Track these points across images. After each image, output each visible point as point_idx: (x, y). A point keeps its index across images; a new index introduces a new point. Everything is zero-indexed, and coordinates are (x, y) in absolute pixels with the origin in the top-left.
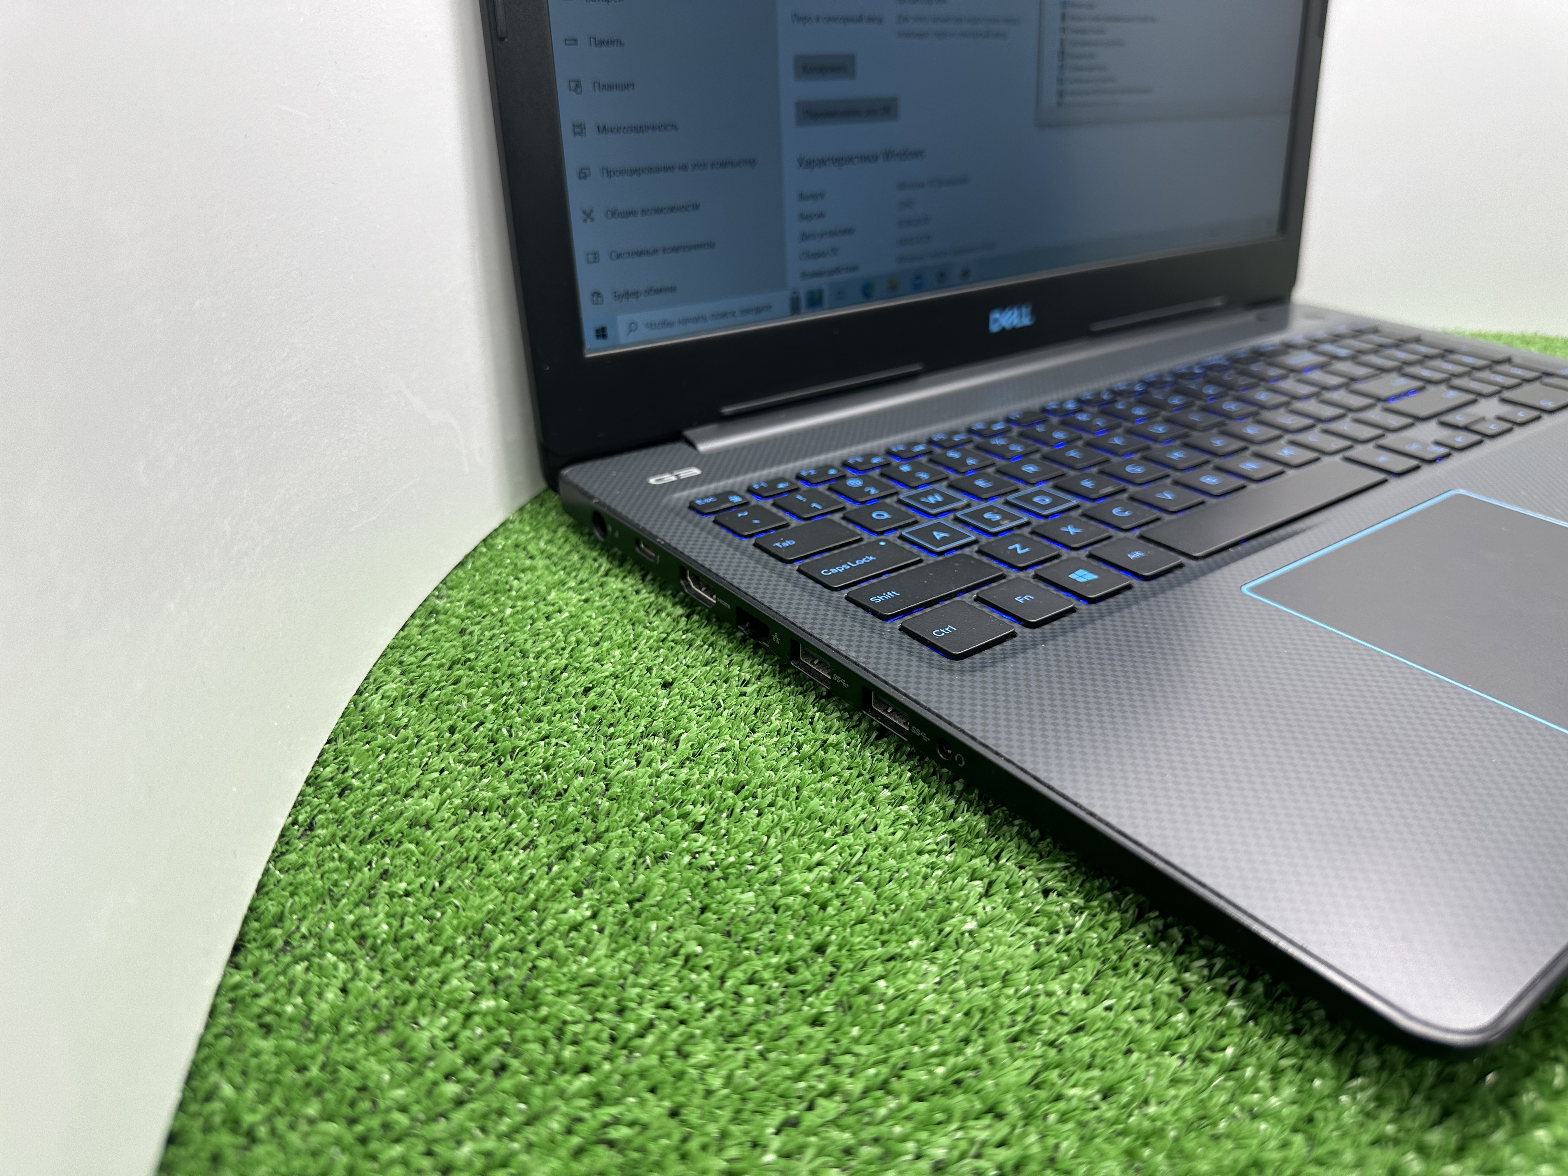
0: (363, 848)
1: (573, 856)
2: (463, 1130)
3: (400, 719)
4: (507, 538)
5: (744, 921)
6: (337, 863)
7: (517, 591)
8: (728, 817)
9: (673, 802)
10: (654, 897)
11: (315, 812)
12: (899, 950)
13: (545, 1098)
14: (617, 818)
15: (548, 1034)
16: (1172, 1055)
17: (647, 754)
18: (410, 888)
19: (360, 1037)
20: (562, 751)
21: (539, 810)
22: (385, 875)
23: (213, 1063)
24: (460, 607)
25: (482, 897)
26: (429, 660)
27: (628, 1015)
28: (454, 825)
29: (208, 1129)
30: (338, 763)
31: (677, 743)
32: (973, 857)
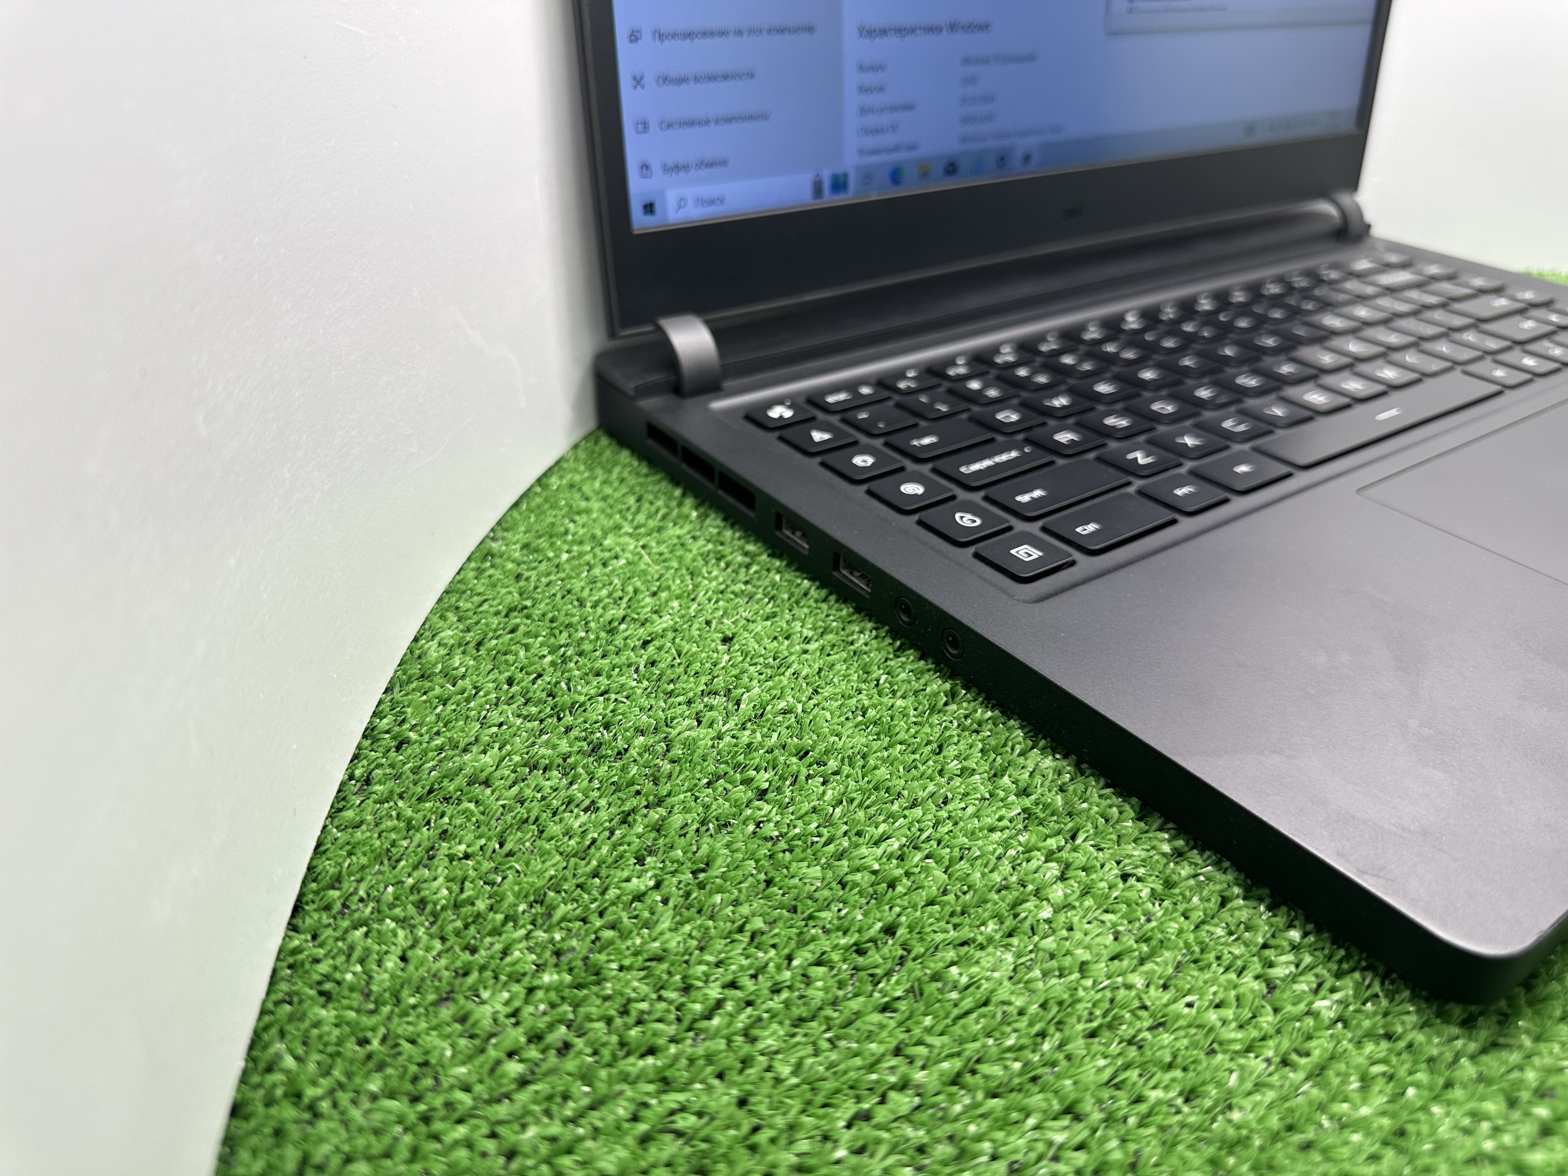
0: (421, 806)
1: (635, 820)
2: (526, 1112)
3: (456, 669)
4: (561, 478)
5: (810, 897)
6: (395, 822)
7: (574, 535)
8: (794, 783)
9: (736, 766)
10: (717, 870)
11: (373, 766)
12: (972, 935)
13: (610, 1082)
14: (678, 781)
15: (613, 1012)
16: (1257, 1057)
17: (708, 714)
18: (470, 850)
19: (421, 1010)
20: (622, 708)
21: (600, 771)
22: (444, 835)
23: (274, 1031)
24: (515, 550)
25: (543, 862)
26: (485, 607)
27: (694, 994)
28: (514, 783)
29: (269, 1103)
30: (395, 715)
31: (738, 703)
32: (1047, 837)
